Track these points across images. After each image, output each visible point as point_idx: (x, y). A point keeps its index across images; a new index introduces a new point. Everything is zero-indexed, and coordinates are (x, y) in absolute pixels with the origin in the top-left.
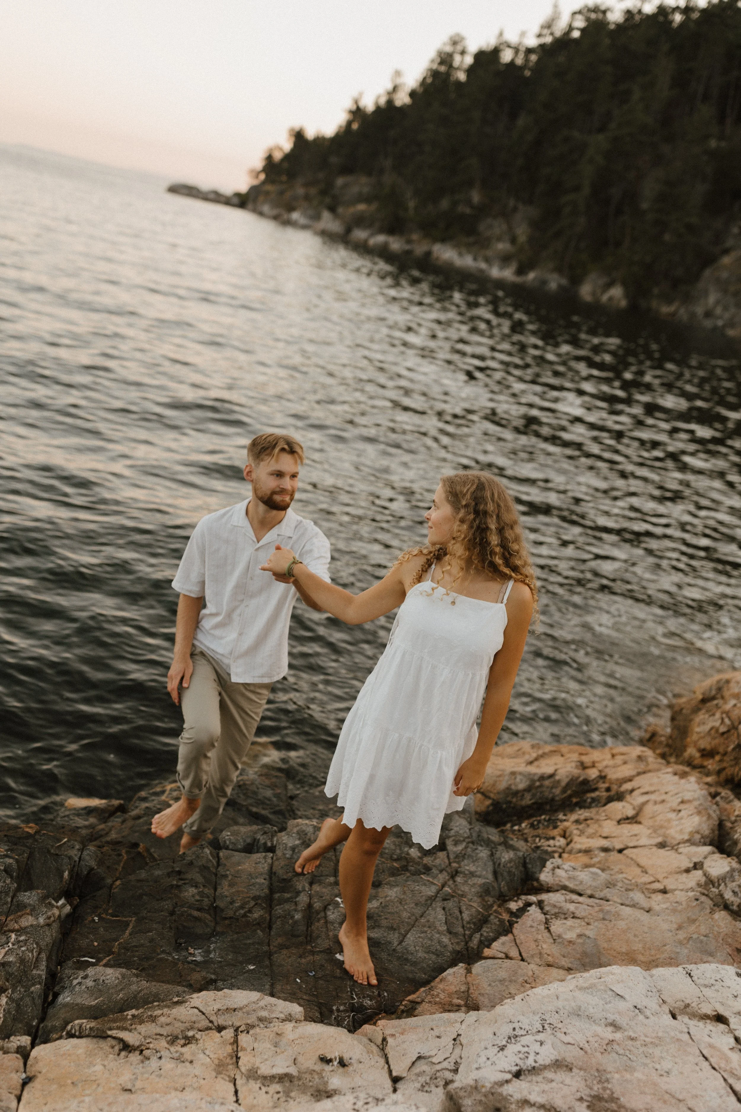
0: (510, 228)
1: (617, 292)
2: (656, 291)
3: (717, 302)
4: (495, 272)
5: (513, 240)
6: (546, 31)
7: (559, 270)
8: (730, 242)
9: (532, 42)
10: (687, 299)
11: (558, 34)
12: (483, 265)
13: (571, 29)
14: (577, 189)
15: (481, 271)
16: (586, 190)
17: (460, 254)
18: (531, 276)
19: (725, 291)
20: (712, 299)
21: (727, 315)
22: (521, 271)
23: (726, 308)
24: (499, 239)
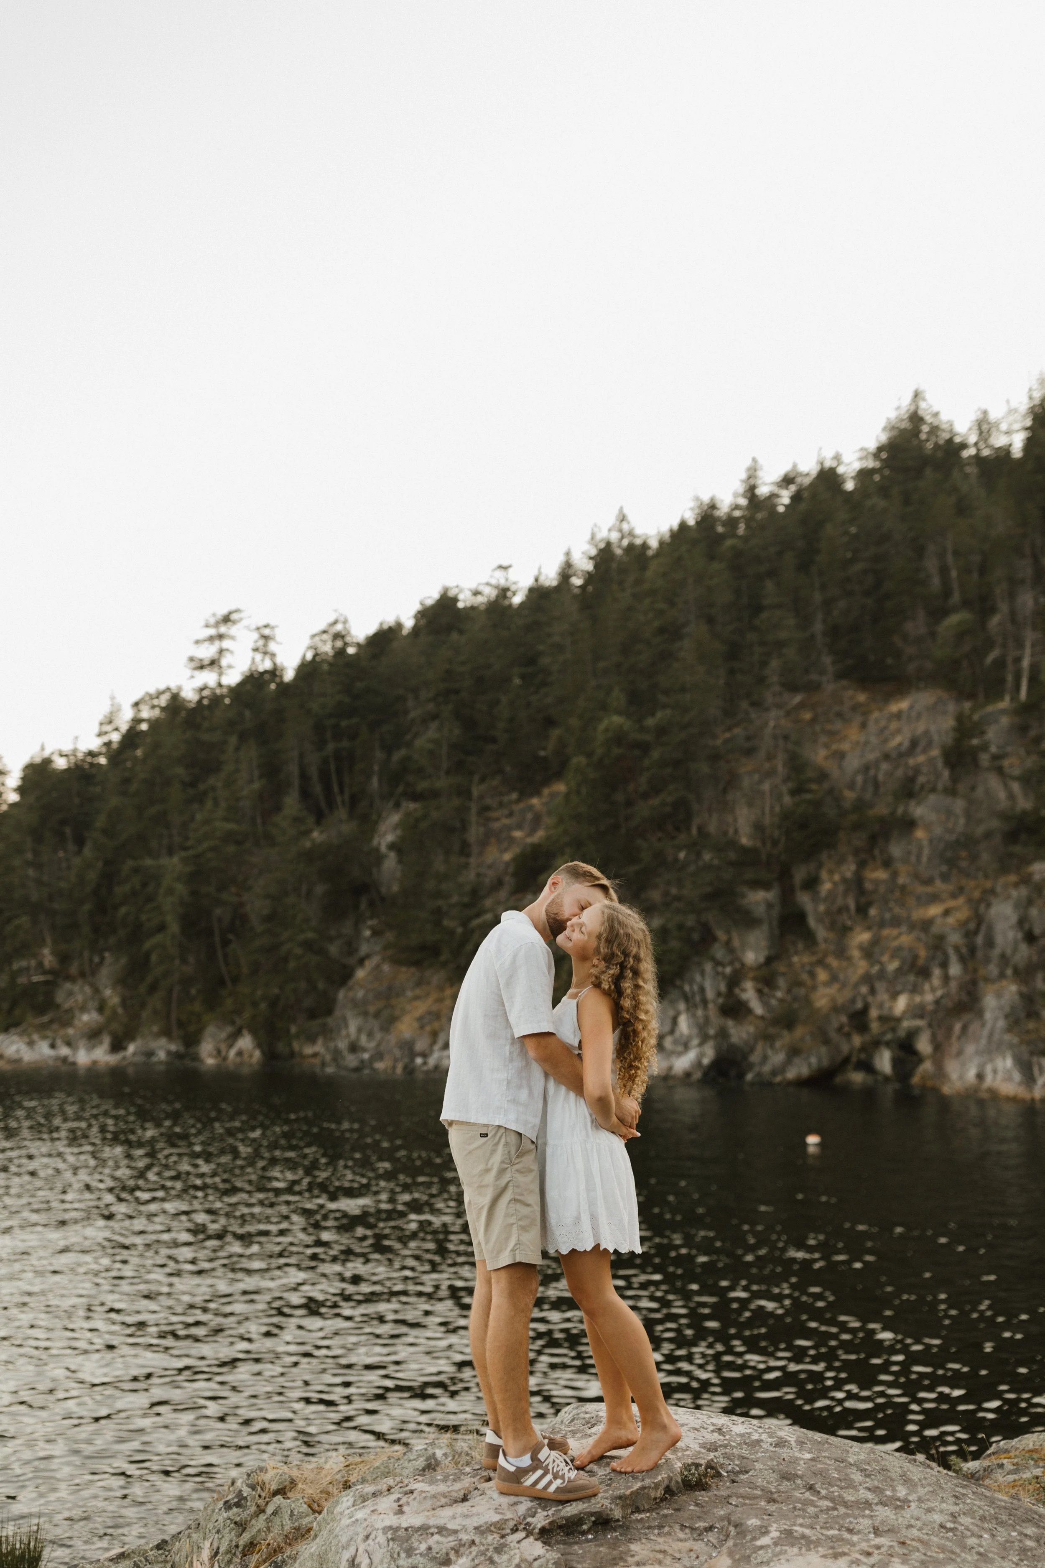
0: (96, 991)
1: (246, 1042)
2: (293, 1029)
3: (360, 1030)
4: (83, 1057)
5: (101, 1009)
6: (108, 728)
7: (166, 1033)
8: (364, 949)
9: (94, 743)
10: (327, 1033)
11: (124, 728)
12: (64, 1051)
13: (137, 721)
14: (162, 928)
15: (65, 1060)
16: (174, 928)
17: (31, 1044)
18: (131, 1048)
19: (365, 1014)
20: (353, 1028)
21: (372, 1044)
22: (117, 1046)
23: (370, 1035)
24: (83, 1009)
